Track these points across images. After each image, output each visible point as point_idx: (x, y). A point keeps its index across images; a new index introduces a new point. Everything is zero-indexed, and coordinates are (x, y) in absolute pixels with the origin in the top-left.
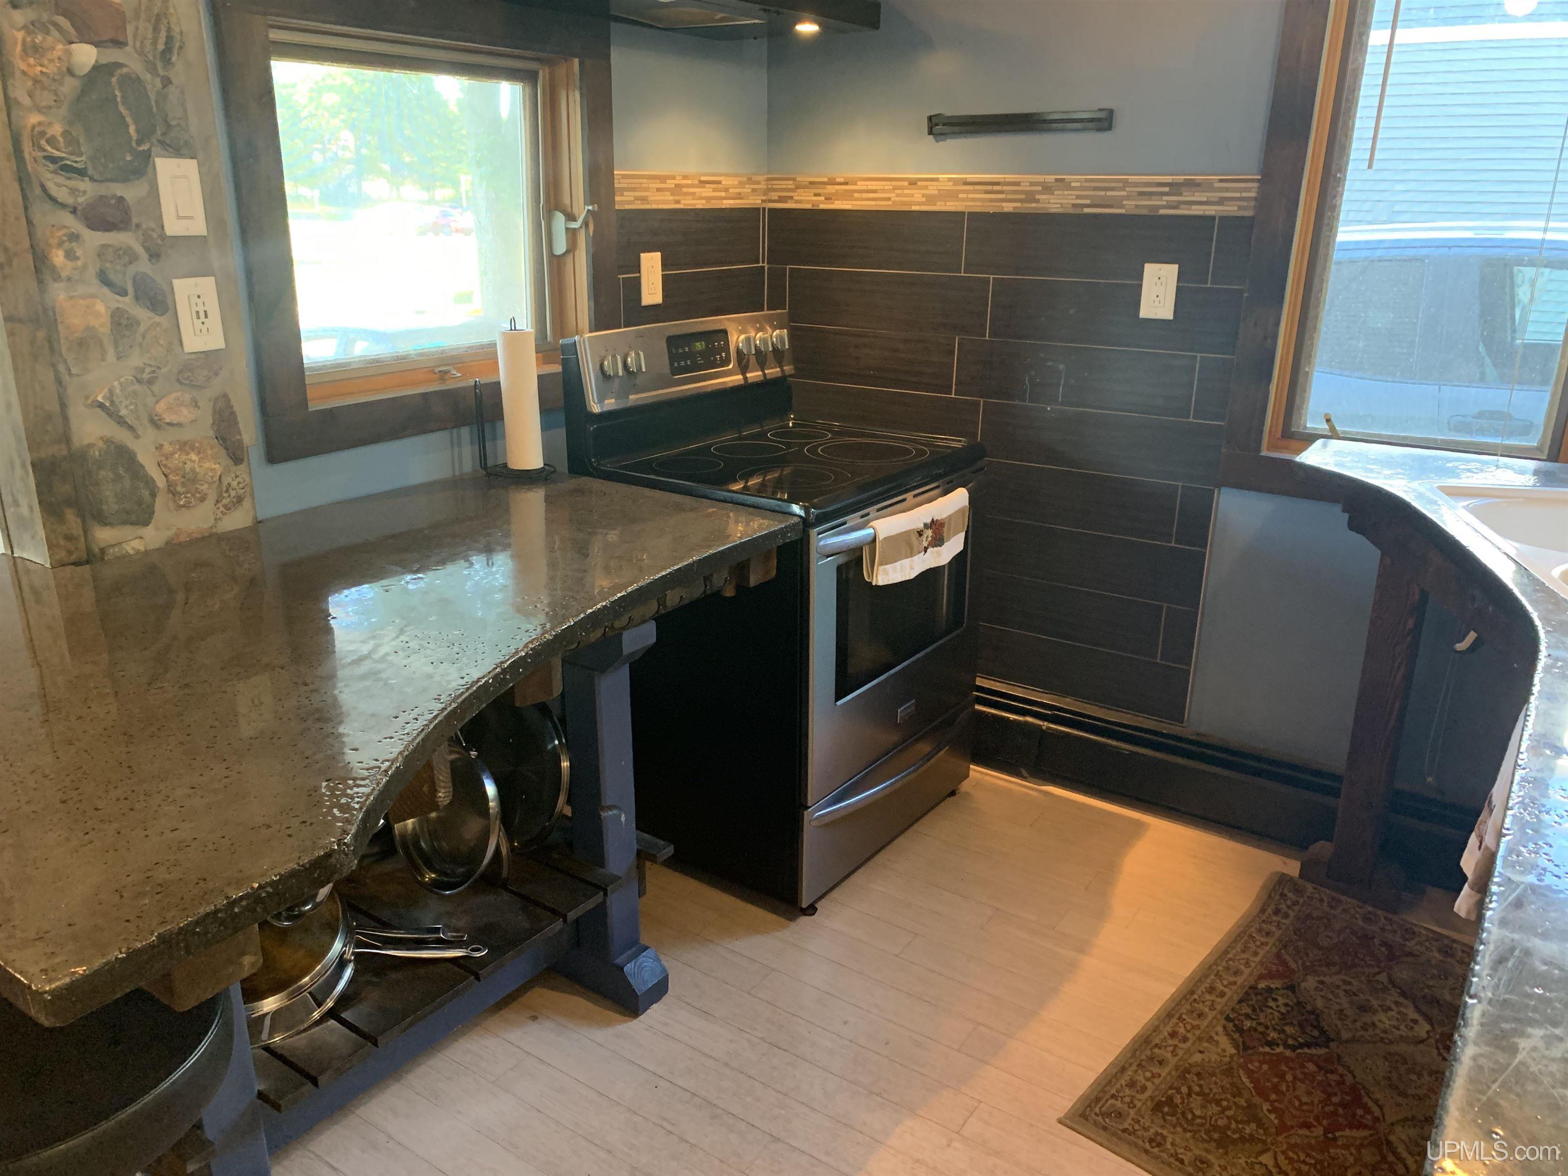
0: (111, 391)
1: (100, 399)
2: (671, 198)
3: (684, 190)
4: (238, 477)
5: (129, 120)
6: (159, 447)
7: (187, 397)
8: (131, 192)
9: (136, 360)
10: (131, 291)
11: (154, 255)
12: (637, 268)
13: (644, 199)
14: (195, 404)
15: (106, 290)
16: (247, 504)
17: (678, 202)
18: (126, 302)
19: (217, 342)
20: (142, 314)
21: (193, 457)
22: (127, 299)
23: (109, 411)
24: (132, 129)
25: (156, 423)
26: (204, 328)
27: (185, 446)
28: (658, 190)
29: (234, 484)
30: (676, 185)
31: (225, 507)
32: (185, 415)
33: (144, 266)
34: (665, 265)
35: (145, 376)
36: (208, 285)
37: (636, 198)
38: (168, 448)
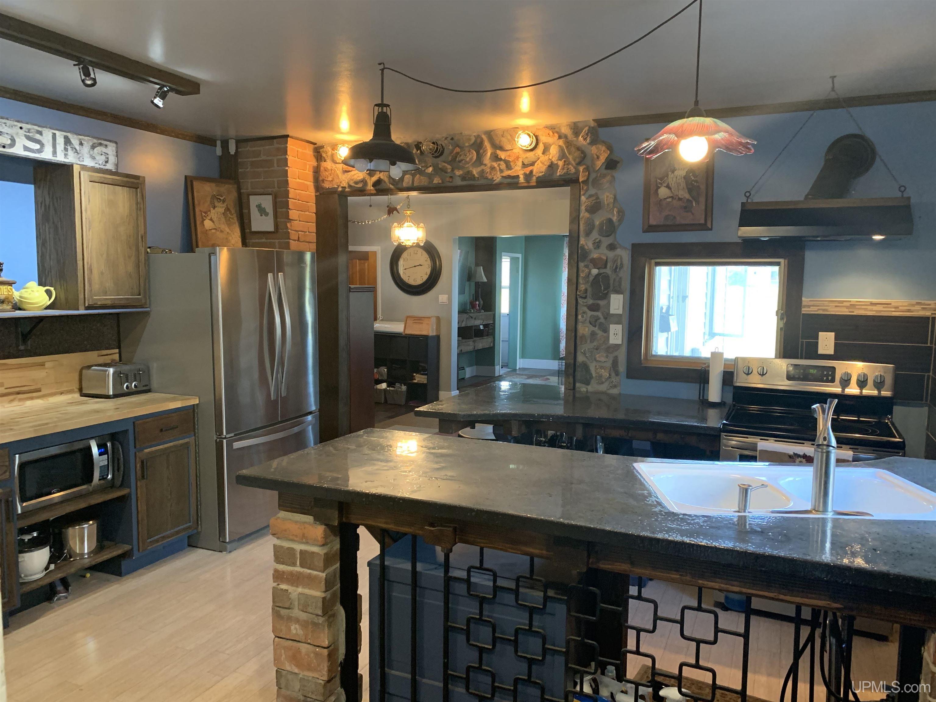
0: (585, 350)
1: (582, 351)
2: (847, 310)
3: (857, 307)
4: (615, 379)
5: (602, 286)
6: (596, 366)
7: (605, 355)
8: (602, 303)
9: (595, 343)
10: (597, 326)
11: (606, 318)
12: (817, 338)
13: (826, 310)
14: (607, 357)
15: (591, 325)
16: (619, 388)
17: (853, 312)
18: (596, 329)
19: (620, 342)
20: (600, 333)
21: (603, 370)
22: (596, 328)
23: (584, 354)
24: (602, 288)
25: (595, 359)
26: (615, 338)
27: (602, 367)
28: (836, 306)
29: (614, 381)
30: (851, 305)
31: (611, 387)
32: (603, 359)
33: (602, 320)
34: (836, 339)
35: (595, 348)
36: (619, 327)
37: (819, 310)
38: (597, 367)
